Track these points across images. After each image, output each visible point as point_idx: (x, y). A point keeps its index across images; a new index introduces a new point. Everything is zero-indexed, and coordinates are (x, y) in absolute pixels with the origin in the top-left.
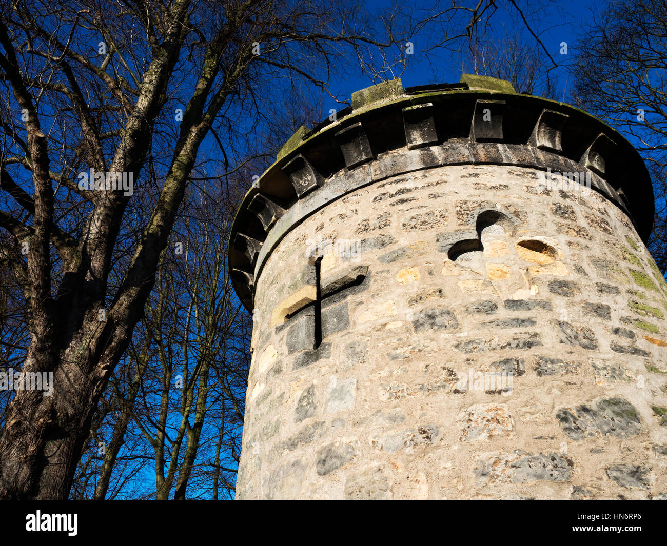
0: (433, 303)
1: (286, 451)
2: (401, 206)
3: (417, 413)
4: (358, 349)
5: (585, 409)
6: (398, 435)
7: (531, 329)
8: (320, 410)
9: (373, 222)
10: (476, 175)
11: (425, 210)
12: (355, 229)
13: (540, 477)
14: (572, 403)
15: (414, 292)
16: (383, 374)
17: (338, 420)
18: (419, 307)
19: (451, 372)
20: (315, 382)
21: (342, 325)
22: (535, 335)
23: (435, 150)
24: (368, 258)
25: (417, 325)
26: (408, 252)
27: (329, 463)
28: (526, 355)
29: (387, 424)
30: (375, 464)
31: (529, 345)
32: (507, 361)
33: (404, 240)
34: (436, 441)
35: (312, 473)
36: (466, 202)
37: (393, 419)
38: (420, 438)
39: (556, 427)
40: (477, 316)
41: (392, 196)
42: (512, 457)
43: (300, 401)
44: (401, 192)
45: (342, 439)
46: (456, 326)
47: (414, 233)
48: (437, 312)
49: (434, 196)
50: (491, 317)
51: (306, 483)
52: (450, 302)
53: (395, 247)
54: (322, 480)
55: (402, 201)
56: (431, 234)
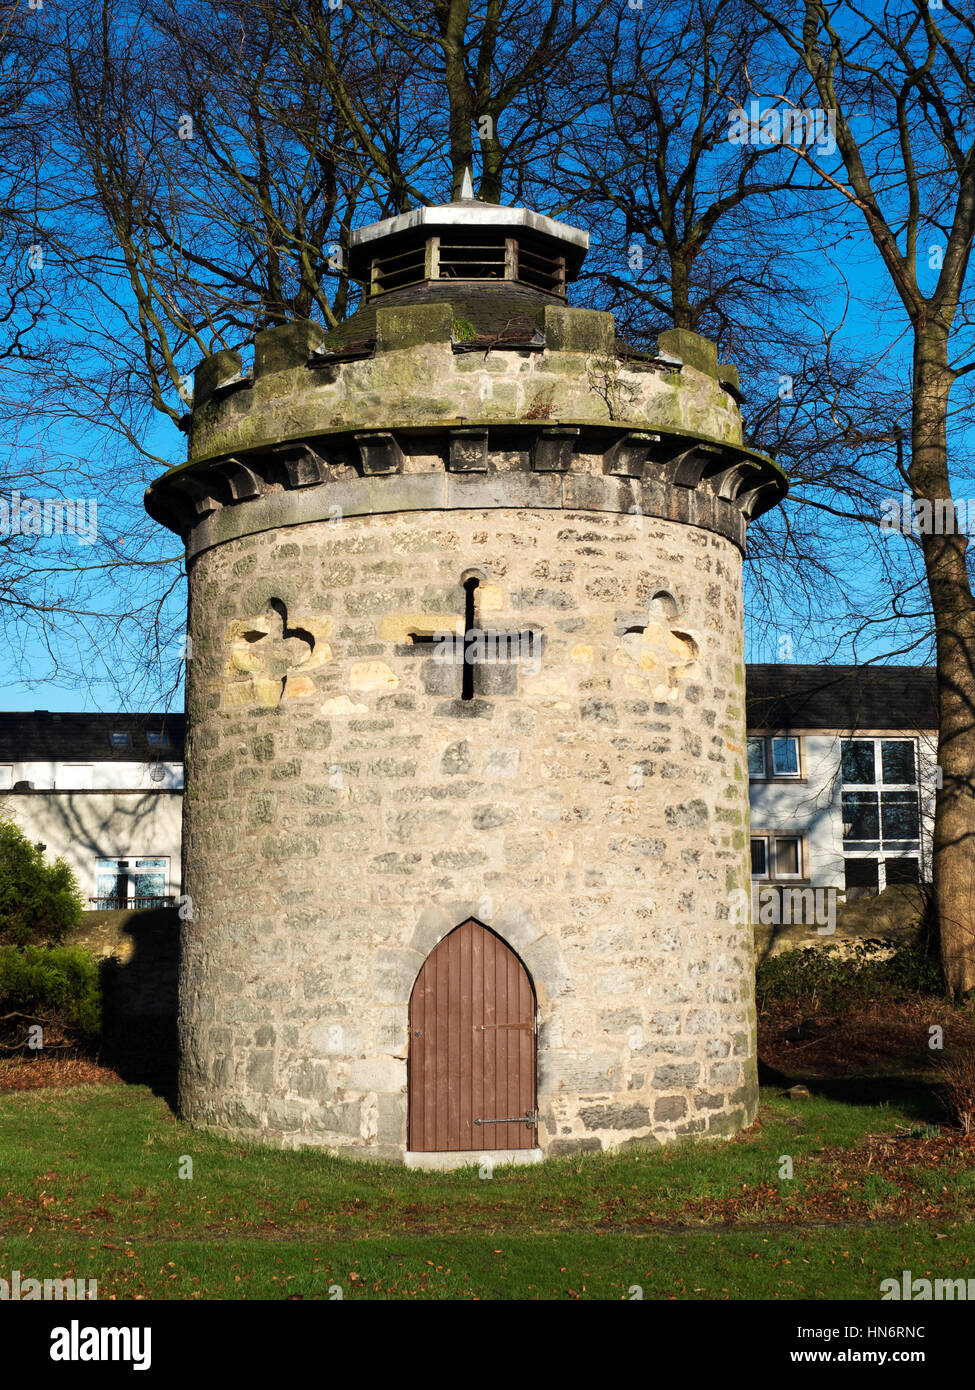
0: (600, 693)
1: (429, 799)
2: (586, 559)
3: (574, 795)
4: (524, 721)
5: (681, 808)
6: (558, 810)
7: (666, 735)
8: (477, 771)
9: (554, 568)
10: (661, 536)
11: (609, 574)
12: (533, 567)
13: (646, 854)
14: (674, 803)
15: (587, 675)
16: (548, 752)
17: (498, 786)
18: (588, 693)
19: (605, 765)
20: (469, 739)
21: (508, 688)
22: (668, 741)
23: (634, 483)
24: (544, 615)
25: (584, 713)
26: (587, 626)
27: (486, 821)
28: (658, 758)
29: (548, 799)
30: (534, 830)
31: (662, 750)
32: (645, 762)
33: (586, 609)
34: (585, 820)
35: (468, 826)
36: (647, 575)
37: (553, 796)
38: (574, 816)
39: (664, 819)
40: (633, 715)
41: (579, 539)
42: (633, 839)
43: (448, 752)
44: (590, 537)
45: (502, 804)
46: (615, 722)
47: (596, 601)
48: (603, 703)
49: (621, 557)
50: (642, 719)
51: (459, 832)
52: (616, 697)
53: (575, 615)
54: (478, 834)
55: (589, 551)
56: (610, 609)
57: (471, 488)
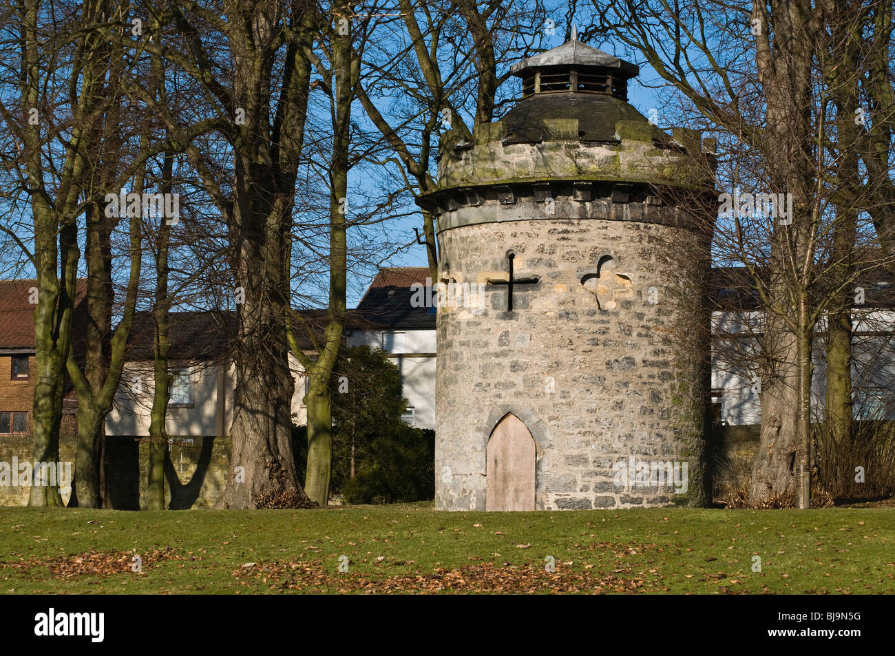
0: (569, 306)
1: (493, 358)
2: (563, 242)
3: (555, 355)
4: (533, 321)
5: (616, 361)
6: (546, 362)
7: (607, 326)
8: (512, 344)
9: (546, 248)
10: (606, 228)
11: (575, 249)
12: (536, 248)
13: (593, 383)
14: (612, 358)
15: (562, 299)
16: (543, 335)
17: (521, 351)
18: (562, 307)
19: (571, 341)
20: (509, 330)
21: (525, 306)
22: (608, 328)
23: (588, 204)
24: (541, 271)
25: (561, 316)
26: (562, 275)
27: (516, 368)
28: (602, 338)
29: (542, 357)
30: (536, 372)
31: (604, 333)
32: (593, 339)
33: (562, 267)
34: (560, 367)
35: (508, 370)
36: (596, 248)
37: (545, 356)
38: (555, 365)
39: (604, 367)
40: (587, 317)
41: (559, 233)
42: (586, 376)
43: (501, 336)
44: (566, 232)
45: (522, 359)
46: (577, 321)
47: (567, 263)
48: (570, 312)
49: (581, 240)
50: (593, 318)
51: (504, 373)
52: (578, 308)
53: (556, 270)
54: (512, 374)
55: (564, 239)
56: (575, 266)
57: (509, 211)
